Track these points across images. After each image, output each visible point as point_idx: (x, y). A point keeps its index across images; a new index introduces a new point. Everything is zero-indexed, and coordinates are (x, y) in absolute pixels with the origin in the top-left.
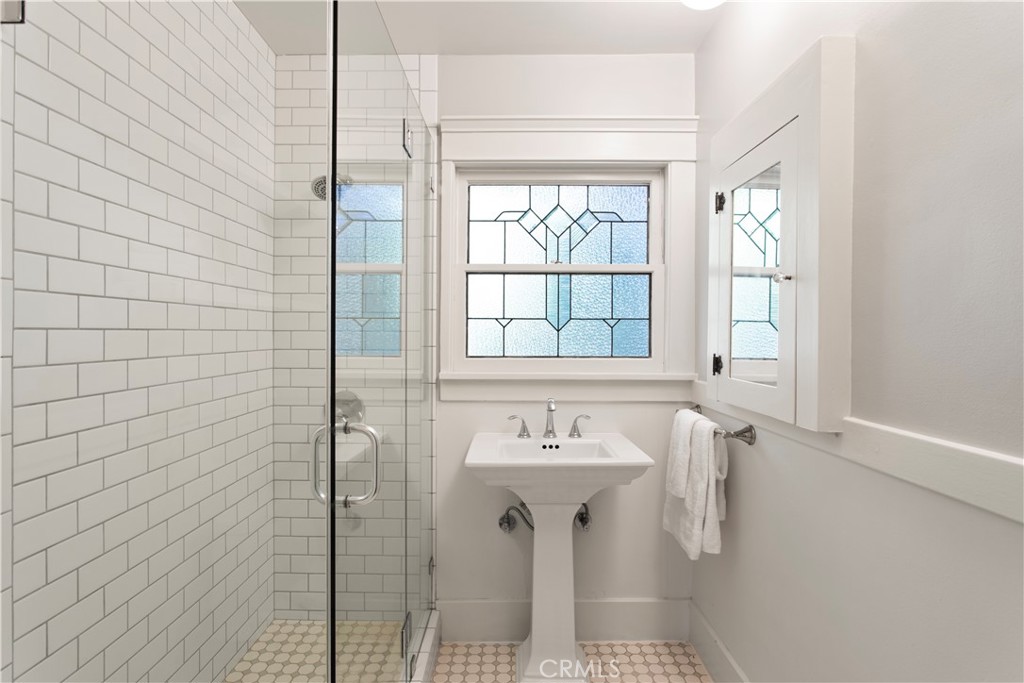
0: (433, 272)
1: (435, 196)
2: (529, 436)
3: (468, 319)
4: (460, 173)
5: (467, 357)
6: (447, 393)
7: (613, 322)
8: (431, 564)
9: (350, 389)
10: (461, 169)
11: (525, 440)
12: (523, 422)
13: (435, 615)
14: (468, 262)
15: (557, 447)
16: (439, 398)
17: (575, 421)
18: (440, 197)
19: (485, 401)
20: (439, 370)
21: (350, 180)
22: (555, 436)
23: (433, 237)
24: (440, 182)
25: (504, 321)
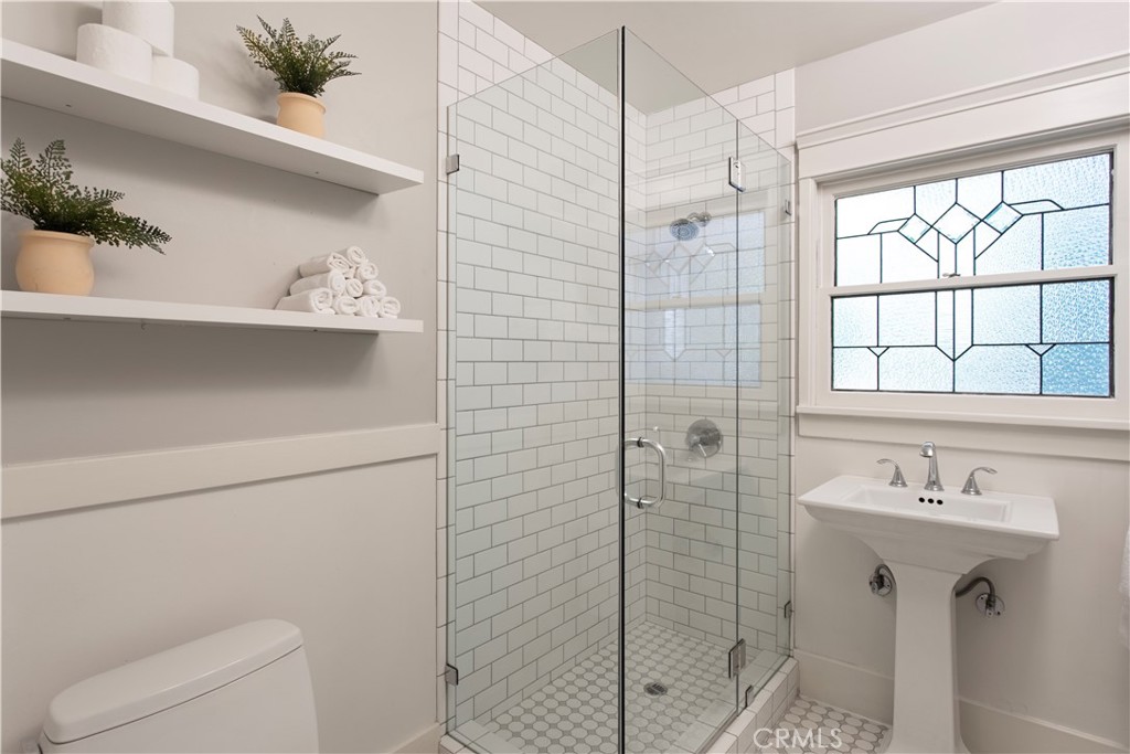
0: (789, 299)
1: (793, 218)
2: (904, 484)
3: (833, 347)
4: (825, 188)
5: (833, 390)
6: (806, 428)
7: (1042, 348)
8: (788, 609)
9: (709, 418)
10: (822, 184)
11: (899, 489)
12: (897, 468)
13: (791, 663)
14: (835, 285)
15: (940, 502)
16: (797, 434)
17: (972, 474)
18: (798, 218)
19: (852, 441)
20: (797, 403)
21: (708, 216)
22: (941, 489)
23: (789, 263)
24: (798, 203)
25: (879, 350)
